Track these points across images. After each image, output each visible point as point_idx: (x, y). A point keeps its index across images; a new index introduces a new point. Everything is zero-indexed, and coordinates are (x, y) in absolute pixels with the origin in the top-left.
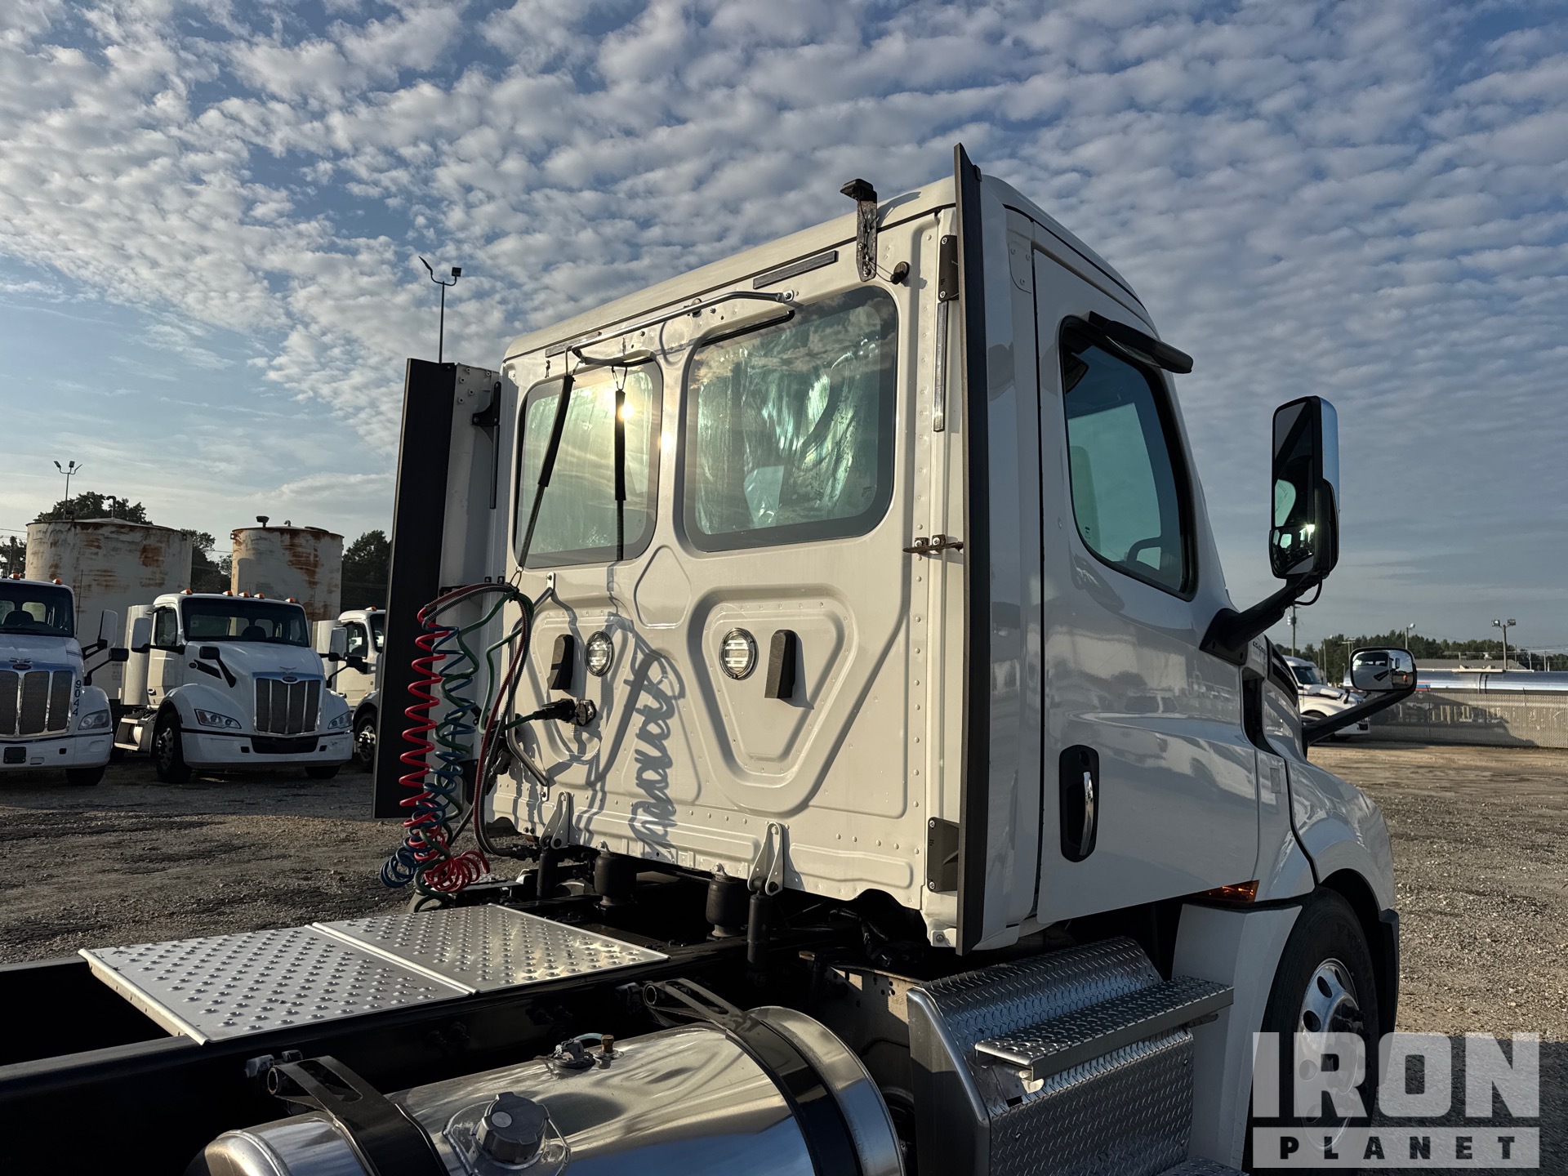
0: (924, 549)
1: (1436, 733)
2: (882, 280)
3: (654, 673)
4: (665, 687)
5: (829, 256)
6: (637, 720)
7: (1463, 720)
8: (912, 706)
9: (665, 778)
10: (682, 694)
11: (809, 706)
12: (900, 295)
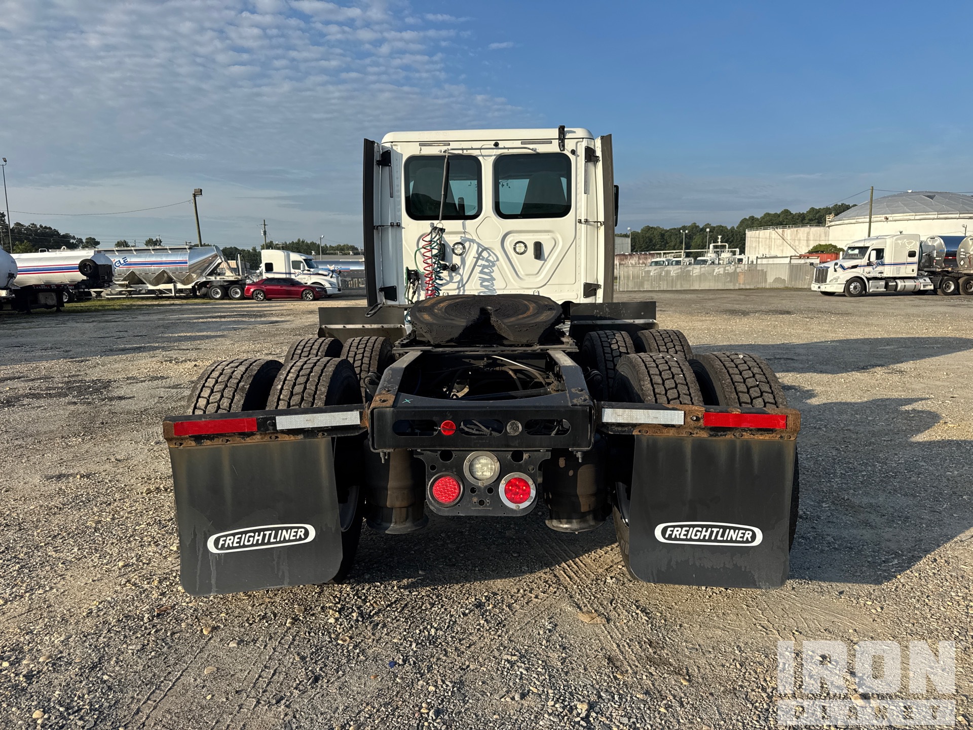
0: (580, 222)
1: (353, 292)
2: (567, 152)
3: (485, 254)
4: (490, 258)
5: (548, 141)
6: (478, 269)
7: (361, 286)
8: (577, 259)
9: (493, 284)
10: (498, 260)
11: (546, 261)
12: (572, 158)
